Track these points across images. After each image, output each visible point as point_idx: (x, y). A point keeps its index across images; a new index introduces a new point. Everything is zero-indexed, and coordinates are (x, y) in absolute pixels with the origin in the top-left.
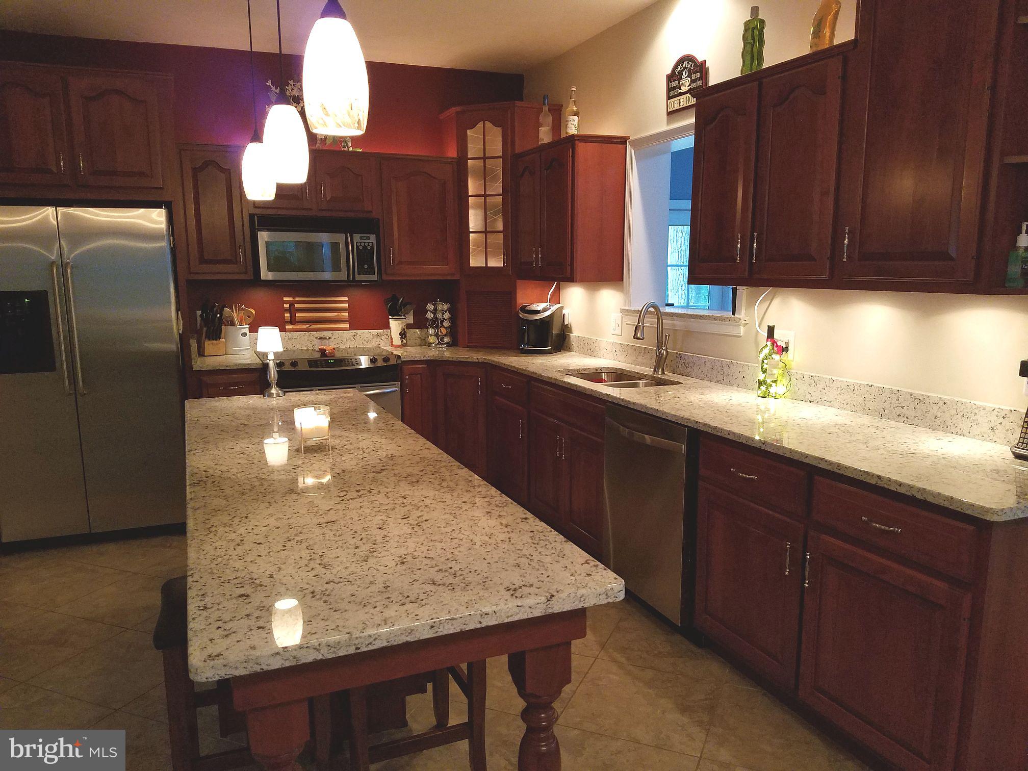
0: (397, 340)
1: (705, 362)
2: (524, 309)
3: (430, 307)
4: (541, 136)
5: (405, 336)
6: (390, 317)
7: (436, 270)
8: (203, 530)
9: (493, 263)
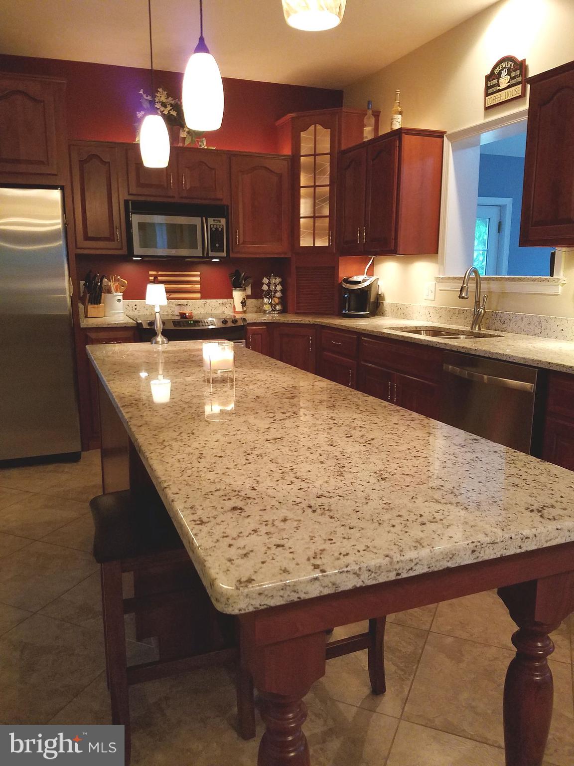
0: (239, 308)
1: (522, 318)
2: (347, 281)
3: (265, 280)
4: (365, 134)
5: (245, 305)
6: (234, 289)
7: (271, 249)
8: (156, 444)
9: (319, 243)
